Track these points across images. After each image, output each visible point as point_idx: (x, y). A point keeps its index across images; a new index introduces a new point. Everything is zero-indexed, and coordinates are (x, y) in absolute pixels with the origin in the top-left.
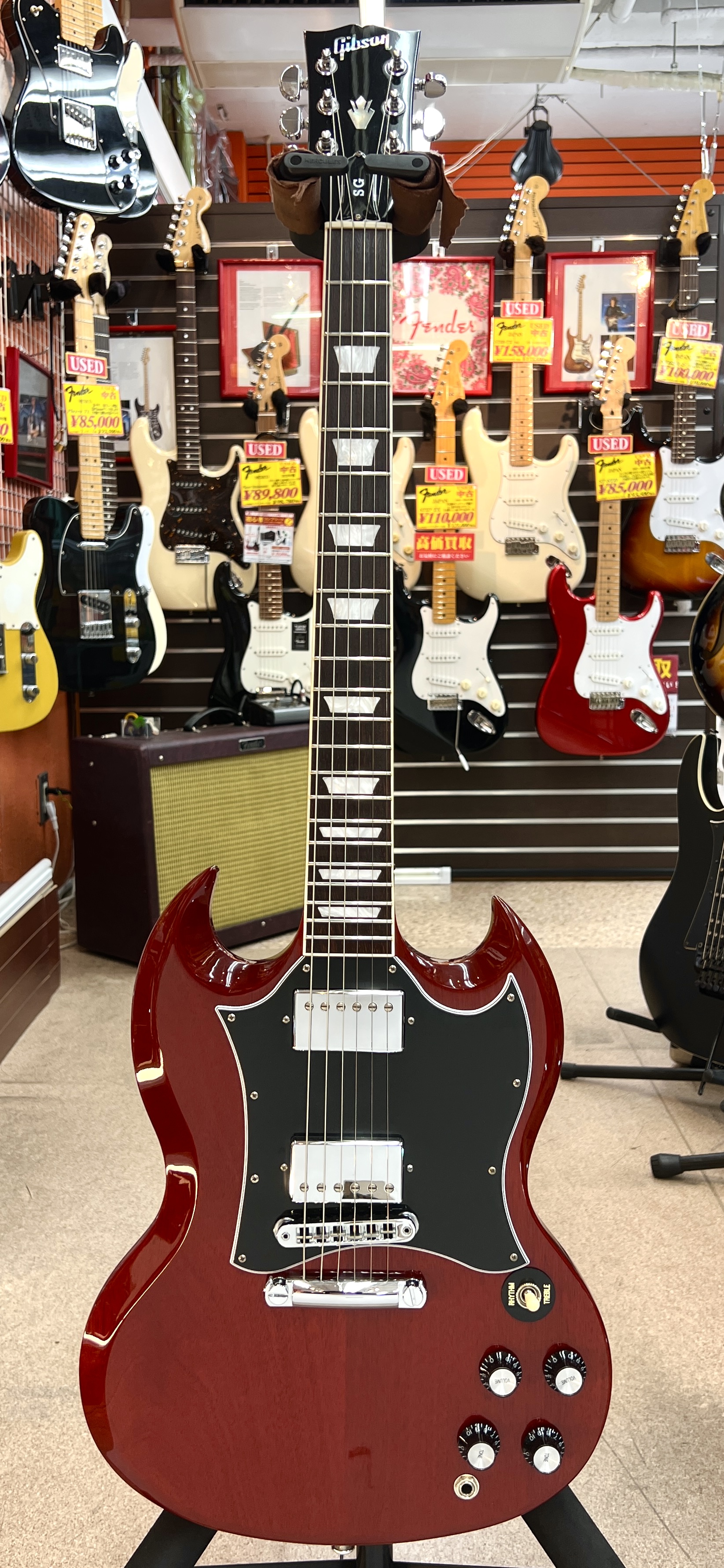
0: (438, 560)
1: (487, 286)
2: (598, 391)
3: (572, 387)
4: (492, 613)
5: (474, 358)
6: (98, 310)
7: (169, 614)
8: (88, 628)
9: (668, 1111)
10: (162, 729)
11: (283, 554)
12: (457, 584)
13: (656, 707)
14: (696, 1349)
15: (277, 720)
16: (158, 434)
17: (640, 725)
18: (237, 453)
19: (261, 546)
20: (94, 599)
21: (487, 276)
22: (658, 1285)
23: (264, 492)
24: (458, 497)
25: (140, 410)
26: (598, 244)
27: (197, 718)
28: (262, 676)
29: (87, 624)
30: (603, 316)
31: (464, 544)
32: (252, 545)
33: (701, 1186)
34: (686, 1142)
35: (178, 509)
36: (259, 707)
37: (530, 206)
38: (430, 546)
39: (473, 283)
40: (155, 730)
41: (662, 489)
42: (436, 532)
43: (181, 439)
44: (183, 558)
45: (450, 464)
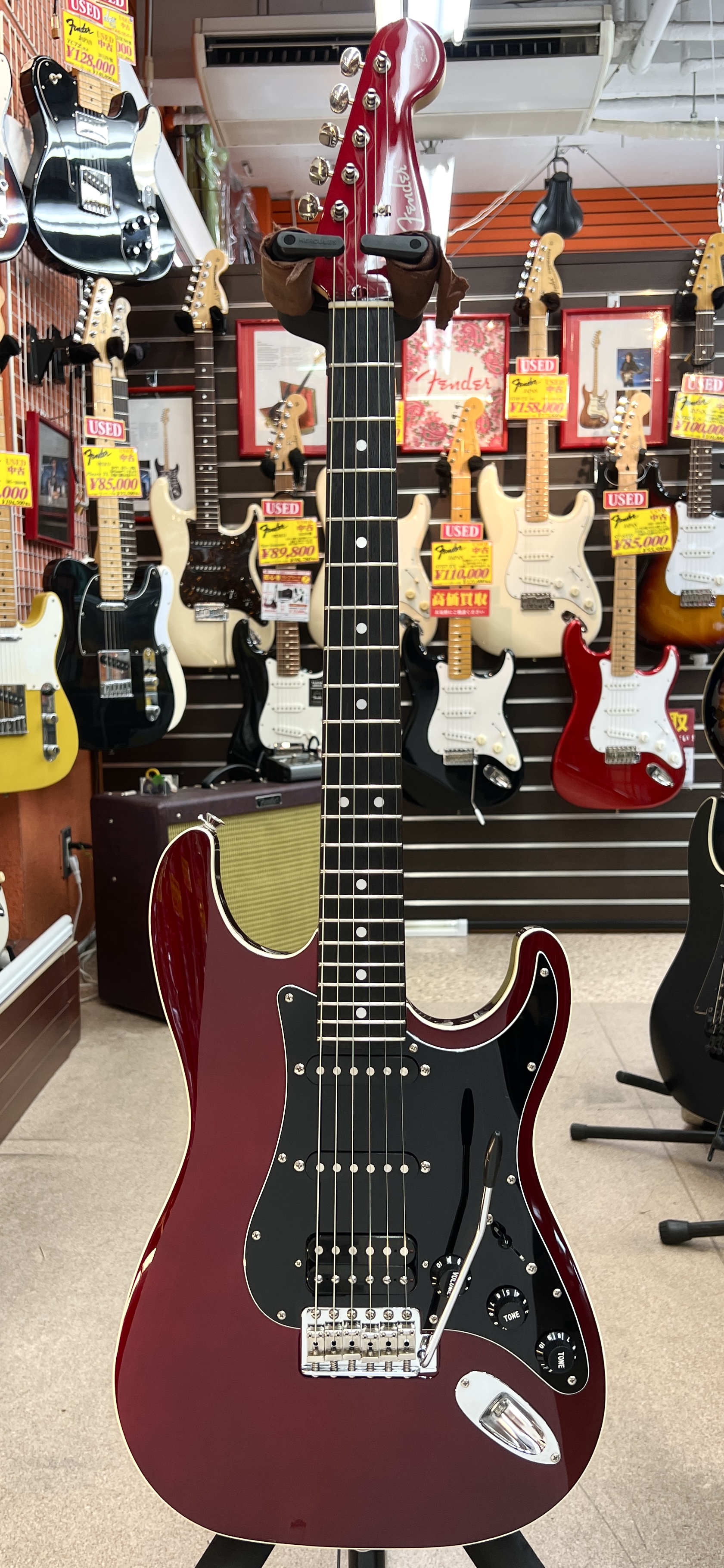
0: (454, 616)
1: (503, 343)
2: (614, 447)
3: (588, 443)
4: (508, 668)
5: (490, 415)
6: (117, 373)
7: (188, 671)
8: (108, 687)
9: (678, 1174)
10: (180, 786)
11: (299, 611)
12: (472, 639)
13: (671, 760)
14: (700, 1425)
15: (293, 776)
16: (178, 494)
17: (656, 779)
18: (255, 512)
19: (279, 604)
20: (113, 659)
21: (502, 333)
22: (663, 1357)
23: (281, 551)
24: (474, 554)
25: (159, 469)
26: (614, 300)
27: (215, 774)
28: (280, 732)
29: (107, 683)
30: (618, 373)
31: (480, 600)
32: (270, 602)
33: (710, 1253)
34: (696, 1207)
35: (197, 568)
36: (276, 764)
37: (545, 263)
38: (446, 602)
39: (489, 339)
40: (174, 788)
41: (677, 544)
42: (451, 589)
43: (200, 498)
44: (202, 616)
45: (466, 520)
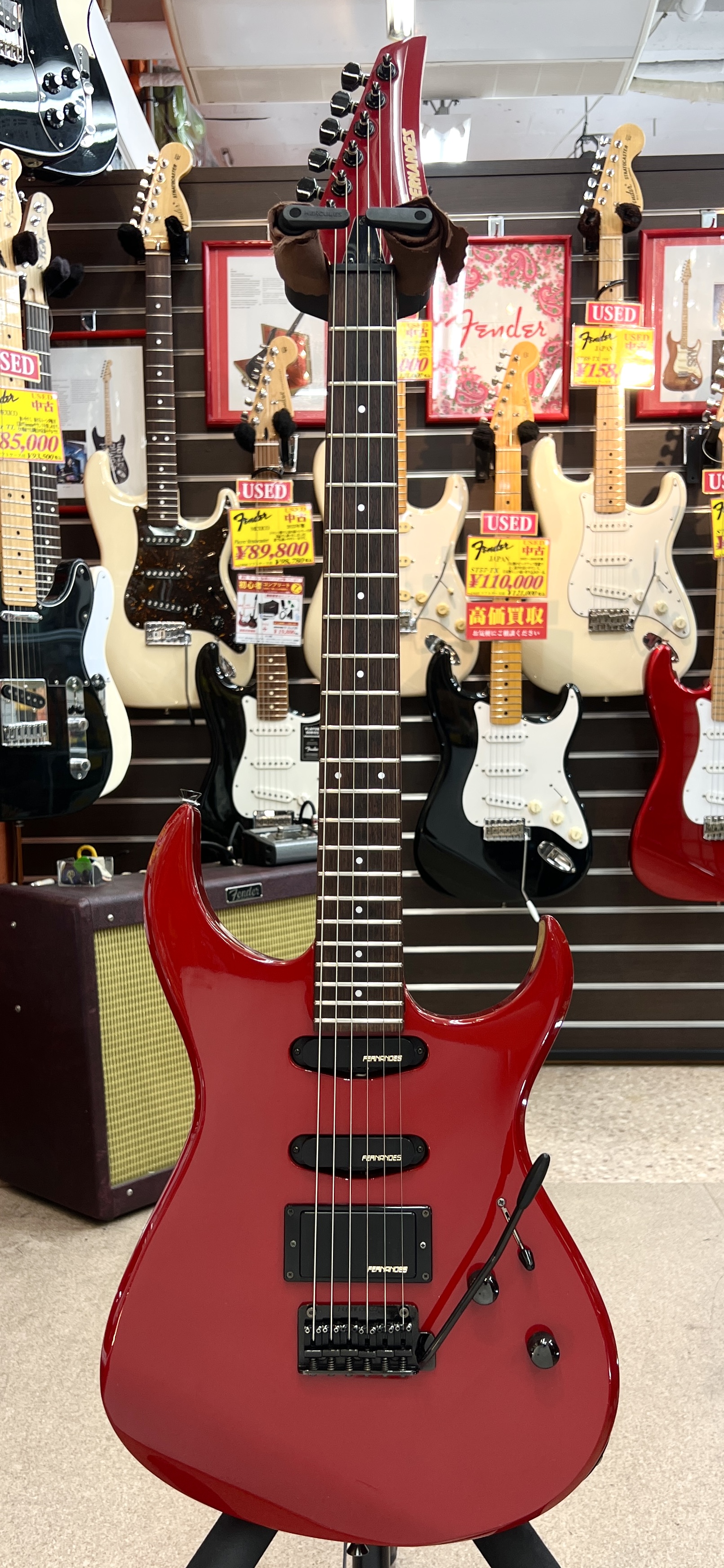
0: (497, 639)
1: (562, 275)
2: (715, 412)
3: (674, 410)
4: (571, 708)
5: (545, 371)
6: (34, 297)
7: (133, 712)
8: (12, 731)
10: (117, 871)
11: (288, 632)
12: (523, 672)
15: (279, 857)
16: (122, 475)
18: (227, 498)
19: (259, 621)
20: (21, 691)
21: (561, 261)
23: (262, 549)
24: (524, 555)
25: (99, 443)
26: (708, 219)
28: (261, 795)
29: (11, 725)
30: (714, 317)
31: (534, 617)
32: (248, 619)
35: (149, 573)
36: (253, 839)
37: (621, 164)
38: (487, 619)
39: (543, 271)
40: (107, 875)
42: (495, 601)
43: (153, 479)
44: (155, 638)
45: (514, 510)
